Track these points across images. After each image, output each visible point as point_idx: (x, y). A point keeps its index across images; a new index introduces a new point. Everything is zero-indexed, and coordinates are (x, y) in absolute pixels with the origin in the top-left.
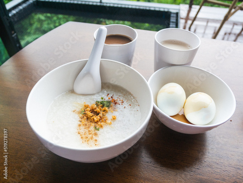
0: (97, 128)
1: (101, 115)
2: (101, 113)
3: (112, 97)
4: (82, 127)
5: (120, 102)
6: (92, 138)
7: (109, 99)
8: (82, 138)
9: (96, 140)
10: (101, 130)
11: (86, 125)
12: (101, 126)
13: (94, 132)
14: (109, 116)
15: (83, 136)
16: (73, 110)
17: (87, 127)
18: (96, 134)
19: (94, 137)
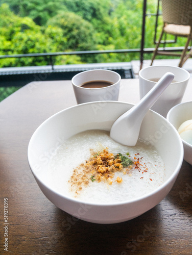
0: (94, 178)
1: (109, 168)
2: (112, 167)
3: (138, 159)
4: (83, 169)
5: (143, 169)
6: (79, 183)
7: (135, 158)
8: (72, 177)
9: (81, 189)
10: (95, 183)
11: (88, 168)
12: (99, 179)
13: (87, 180)
14: (117, 175)
15: (75, 176)
16: (91, 148)
17: (87, 171)
18: (87, 183)
19: (83, 184)
